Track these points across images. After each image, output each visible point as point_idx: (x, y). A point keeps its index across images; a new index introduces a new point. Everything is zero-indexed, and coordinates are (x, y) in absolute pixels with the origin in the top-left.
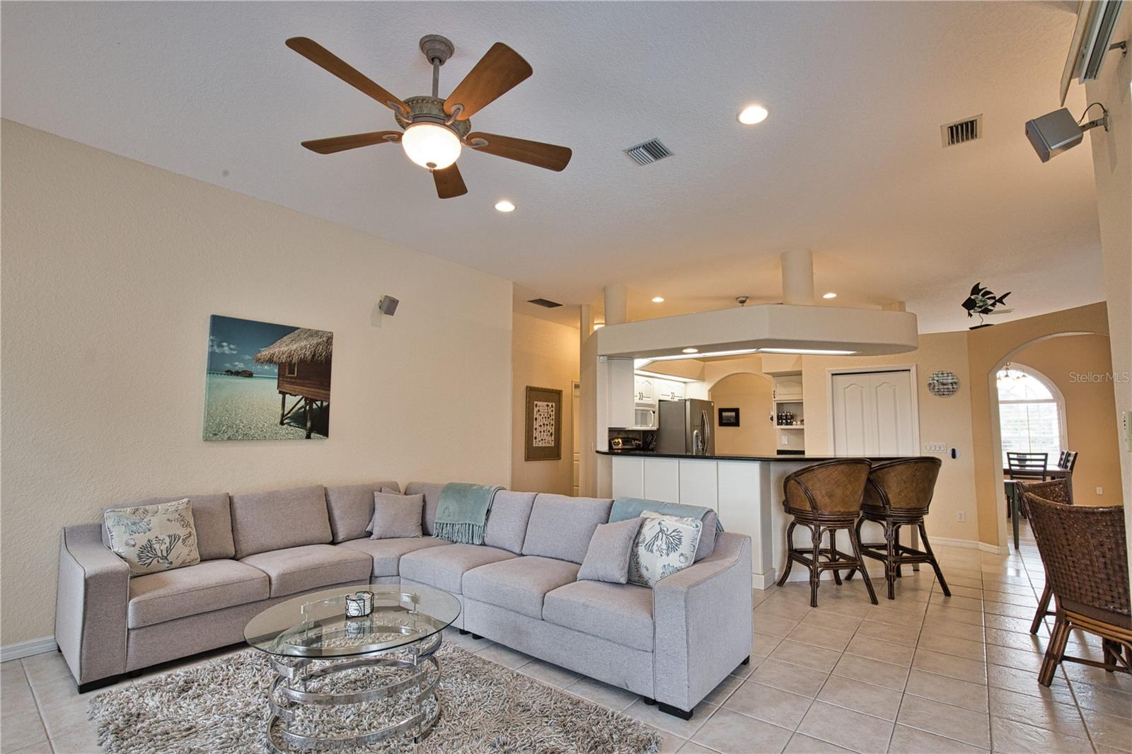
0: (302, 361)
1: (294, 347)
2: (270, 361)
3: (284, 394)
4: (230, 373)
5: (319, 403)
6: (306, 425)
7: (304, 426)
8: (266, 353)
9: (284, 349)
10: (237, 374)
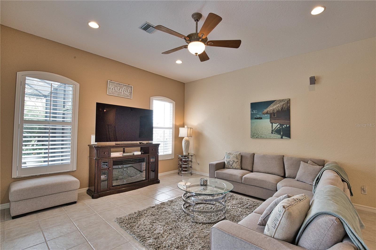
0: (278, 111)
1: (275, 107)
2: (267, 113)
3: (272, 123)
4: (256, 118)
5: (285, 126)
6: (281, 134)
7: (280, 134)
8: (265, 111)
9: (271, 108)
10: (258, 118)
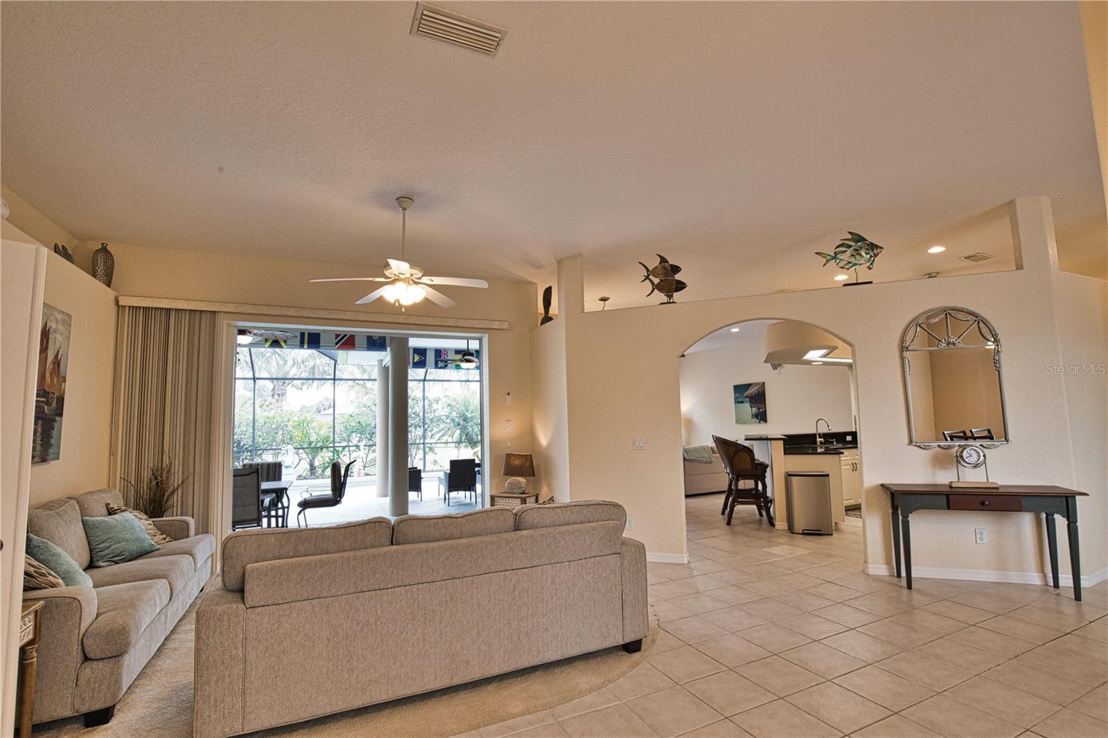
0: (755, 395)
1: (753, 390)
2: (747, 397)
3: (751, 407)
4: (739, 402)
5: (762, 409)
7: (758, 418)
8: (746, 394)
9: (750, 392)
